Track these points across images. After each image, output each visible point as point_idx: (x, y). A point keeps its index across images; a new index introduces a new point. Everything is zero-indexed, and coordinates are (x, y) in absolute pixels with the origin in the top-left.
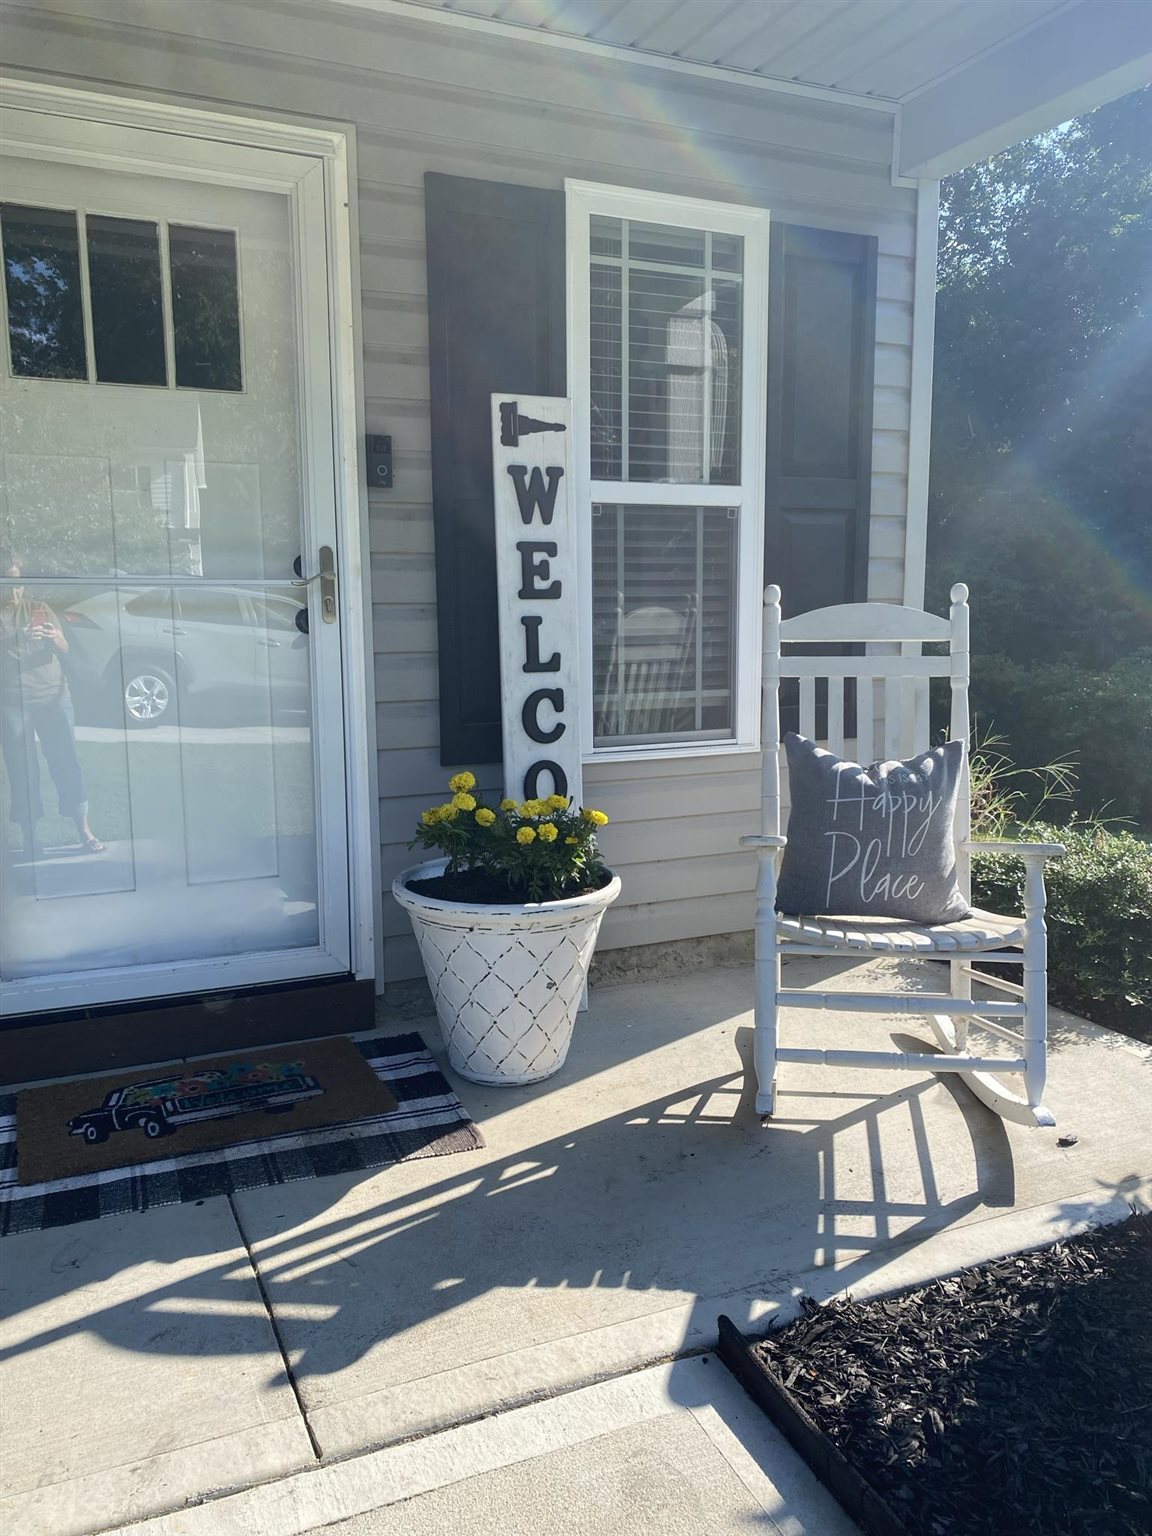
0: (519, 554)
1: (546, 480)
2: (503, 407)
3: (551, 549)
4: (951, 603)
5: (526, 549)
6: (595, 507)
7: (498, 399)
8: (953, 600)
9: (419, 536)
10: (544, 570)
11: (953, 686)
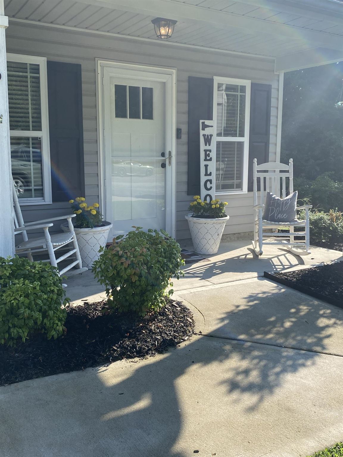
0: (204, 152)
1: (209, 137)
2: (202, 122)
3: (210, 151)
4: (289, 163)
5: (206, 151)
6: (217, 142)
7: (201, 121)
8: (290, 162)
9: (185, 149)
10: (209, 155)
11: (290, 179)
